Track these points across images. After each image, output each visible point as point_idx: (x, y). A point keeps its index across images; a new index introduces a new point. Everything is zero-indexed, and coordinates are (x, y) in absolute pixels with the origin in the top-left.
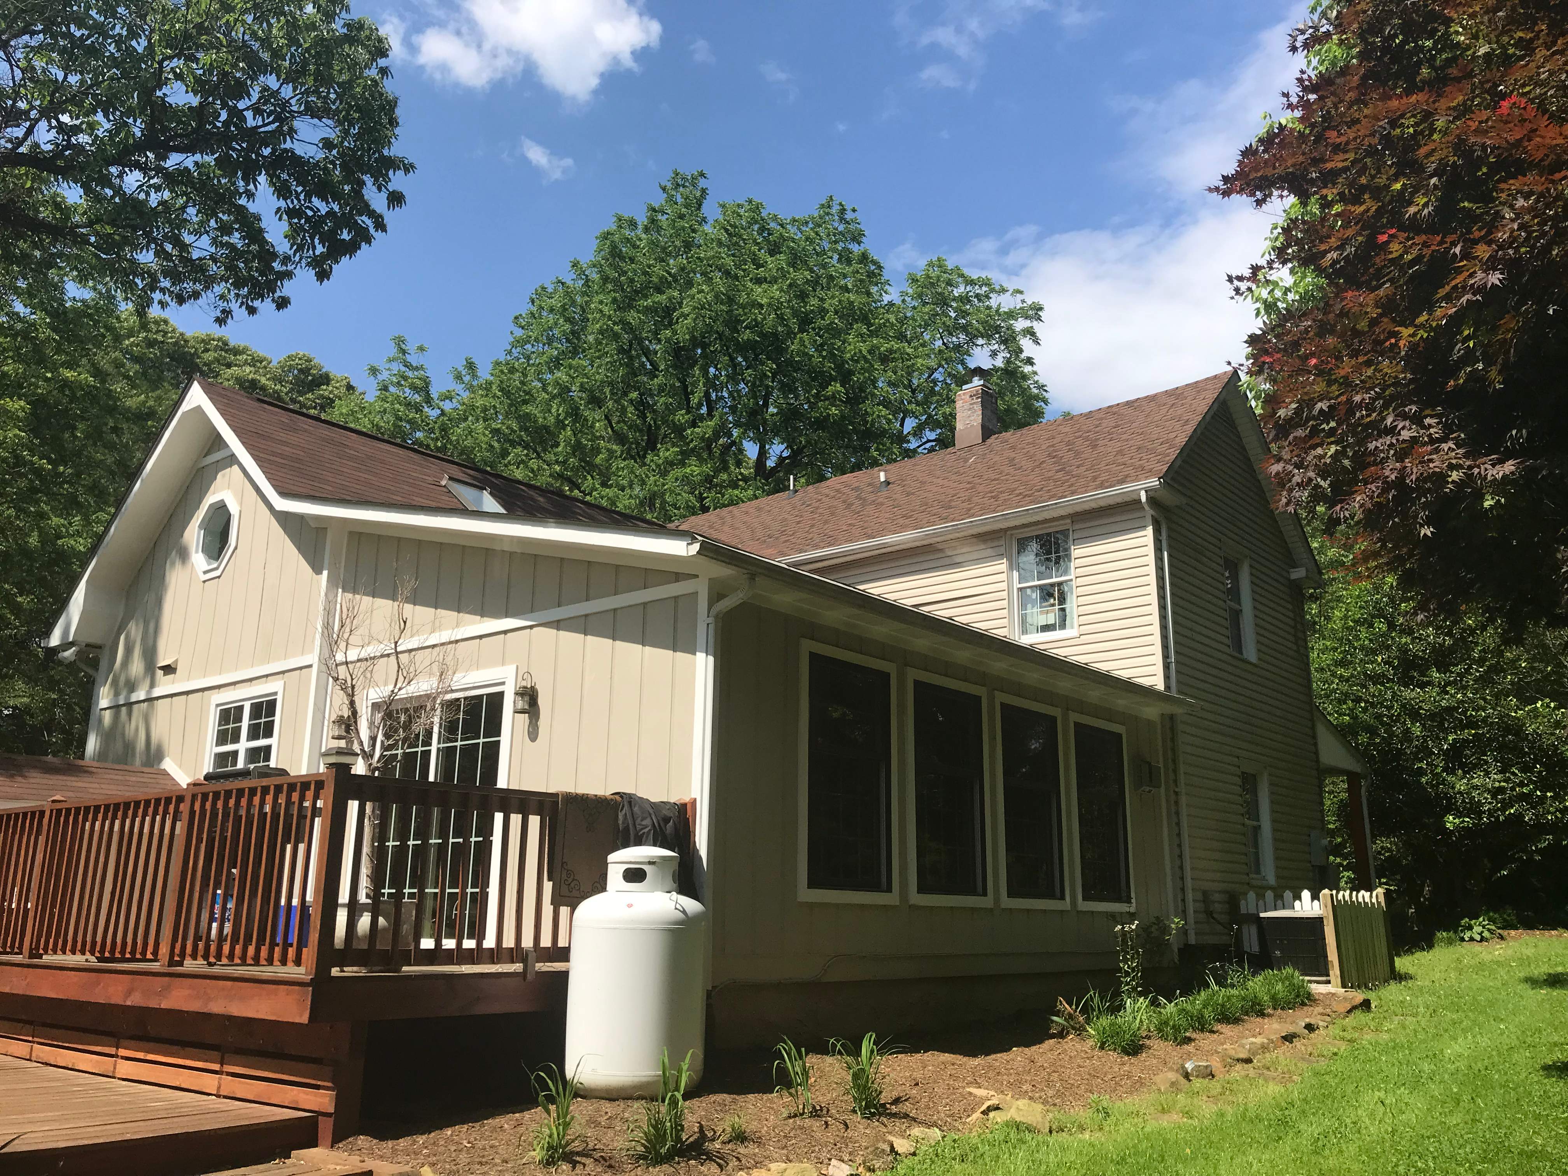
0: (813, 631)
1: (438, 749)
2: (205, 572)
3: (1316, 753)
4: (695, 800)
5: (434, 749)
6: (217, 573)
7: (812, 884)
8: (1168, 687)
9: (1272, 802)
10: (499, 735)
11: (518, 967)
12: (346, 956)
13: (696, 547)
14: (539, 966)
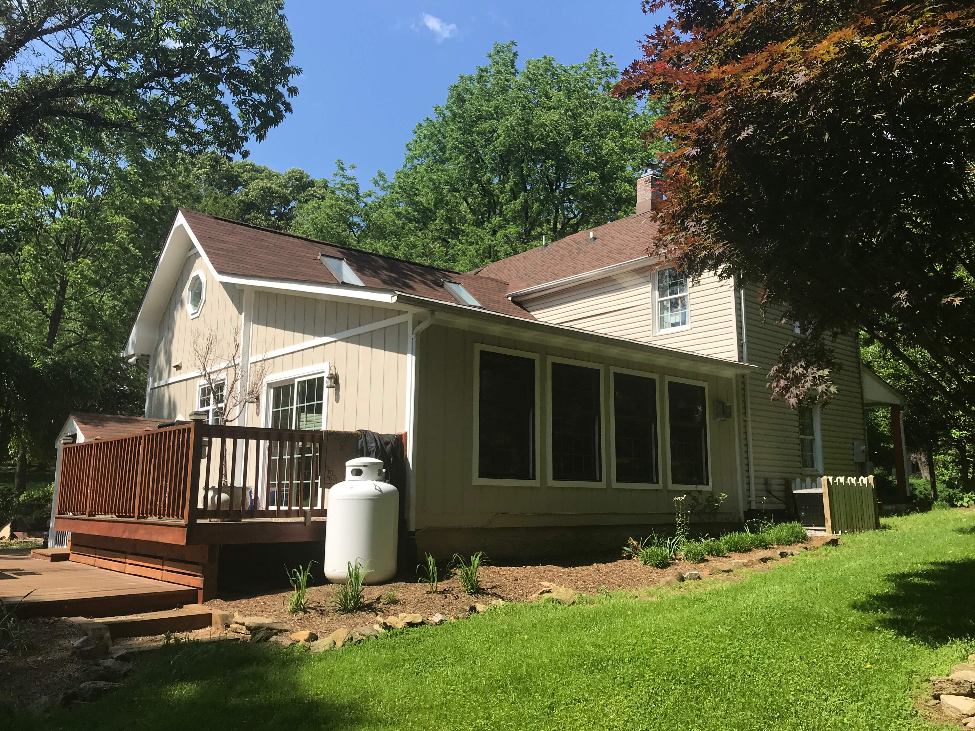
0: (483, 338)
1: (297, 408)
2: (192, 314)
3: (862, 393)
4: (406, 433)
5: (294, 407)
6: (197, 315)
7: (481, 476)
8: (741, 358)
9: (822, 424)
10: (322, 400)
11: (302, 519)
12: (204, 513)
13: (395, 298)
14: (313, 519)
